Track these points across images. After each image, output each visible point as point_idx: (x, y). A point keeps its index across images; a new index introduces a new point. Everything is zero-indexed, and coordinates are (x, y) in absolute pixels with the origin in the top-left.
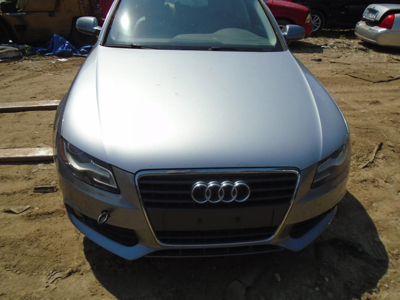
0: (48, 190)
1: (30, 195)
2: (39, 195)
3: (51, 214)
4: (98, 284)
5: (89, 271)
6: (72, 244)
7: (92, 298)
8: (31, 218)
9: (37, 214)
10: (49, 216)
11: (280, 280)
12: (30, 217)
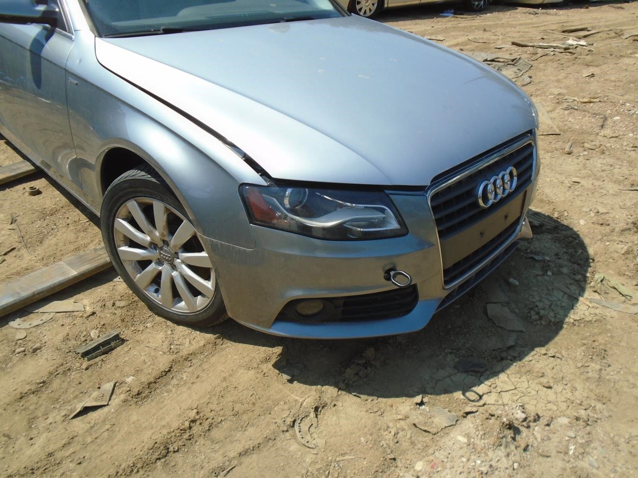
0: (113, 344)
1: (87, 369)
2: (102, 360)
3: (169, 371)
4: (370, 400)
5: (338, 396)
6: (264, 385)
7: (385, 418)
8: (143, 395)
9: (149, 384)
10: (171, 376)
11: (518, 284)
12: (140, 396)
